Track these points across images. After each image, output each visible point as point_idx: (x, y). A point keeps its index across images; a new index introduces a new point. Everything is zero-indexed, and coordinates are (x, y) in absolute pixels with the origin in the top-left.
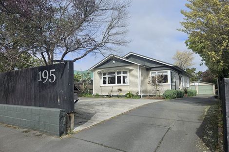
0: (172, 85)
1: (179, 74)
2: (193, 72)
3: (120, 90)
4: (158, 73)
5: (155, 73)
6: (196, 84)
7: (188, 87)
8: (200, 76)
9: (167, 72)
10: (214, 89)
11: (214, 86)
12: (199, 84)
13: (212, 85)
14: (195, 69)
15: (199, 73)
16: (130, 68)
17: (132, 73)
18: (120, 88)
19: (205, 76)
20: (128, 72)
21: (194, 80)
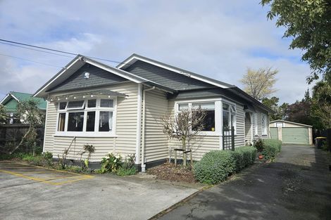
0: (224, 136)
1: (245, 108)
2: (273, 104)
3: (90, 149)
4: (193, 104)
5: (187, 104)
6: (280, 125)
7: (265, 133)
8: (286, 111)
9: (213, 103)
10: (310, 134)
11: (310, 130)
12: (285, 125)
13: (308, 128)
14: (277, 100)
15: (284, 106)
16: (121, 90)
17: (123, 103)
18: (90, 143)
19: (294, 112)
20: (115, 102)
21: (275, 118)
